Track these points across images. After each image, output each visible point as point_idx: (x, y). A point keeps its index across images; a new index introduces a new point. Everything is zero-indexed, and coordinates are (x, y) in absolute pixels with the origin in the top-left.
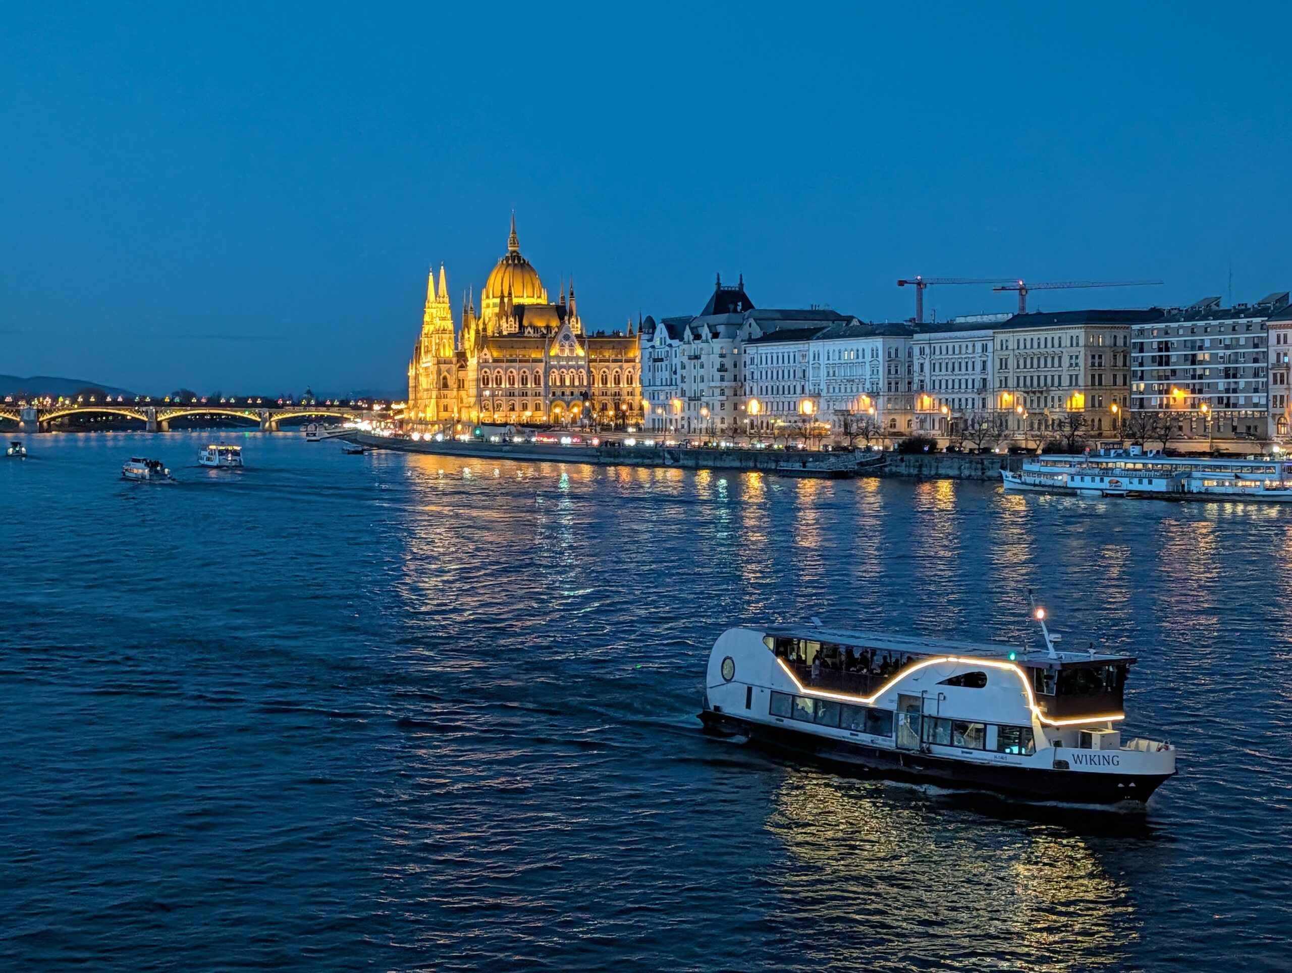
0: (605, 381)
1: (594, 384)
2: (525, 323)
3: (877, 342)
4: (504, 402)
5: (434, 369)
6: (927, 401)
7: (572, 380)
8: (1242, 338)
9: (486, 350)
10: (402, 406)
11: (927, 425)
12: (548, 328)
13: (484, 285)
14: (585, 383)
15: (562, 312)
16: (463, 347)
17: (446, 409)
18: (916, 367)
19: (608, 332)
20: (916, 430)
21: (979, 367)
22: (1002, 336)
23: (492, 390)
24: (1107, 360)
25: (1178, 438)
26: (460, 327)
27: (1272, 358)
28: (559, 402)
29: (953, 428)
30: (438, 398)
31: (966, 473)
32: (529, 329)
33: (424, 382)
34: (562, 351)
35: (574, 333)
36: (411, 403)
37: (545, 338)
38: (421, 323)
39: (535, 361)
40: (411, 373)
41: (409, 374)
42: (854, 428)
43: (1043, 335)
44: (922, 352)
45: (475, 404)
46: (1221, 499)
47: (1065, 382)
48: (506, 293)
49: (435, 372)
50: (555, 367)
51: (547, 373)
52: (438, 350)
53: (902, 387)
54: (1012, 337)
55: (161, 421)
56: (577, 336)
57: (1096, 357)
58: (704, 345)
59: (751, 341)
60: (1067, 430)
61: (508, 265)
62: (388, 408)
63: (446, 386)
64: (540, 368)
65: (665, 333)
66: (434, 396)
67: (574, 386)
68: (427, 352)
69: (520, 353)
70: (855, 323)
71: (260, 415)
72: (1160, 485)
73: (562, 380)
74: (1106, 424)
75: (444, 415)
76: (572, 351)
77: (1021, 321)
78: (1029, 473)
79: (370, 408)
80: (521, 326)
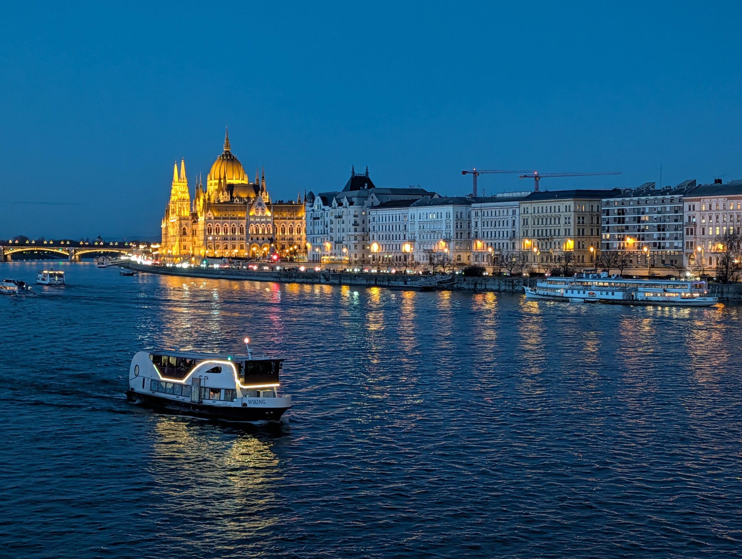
0: (283, 231)
1: (276, 233)
2: (234, 195)
3: (450, 209)
4: (221, 243)
5: (178, 223)
6: (479, 244)
7: (263, 231)
8: (668, 207)
9: (210, 212)
10: (158, 246)
11: (480, 259)
12: (248, 198)
13: (209, 172)
14: (271, 232)
15: (257, 189)
16: (196, 210)
17: (185, 248)
18: (473, 224)
19: (285, 201)
20: (473, 262)
21: (510, 224)
22: (525, 205)
23: (214, 236)
24: (587, 220)
25: (629, 268)
26: (194, 197)
27: (686, 220)
28: (255, 244)
29: (496, 261)
30: (180, 241)
31: (503, 288)
32: (237, 199)
33: (172, 231)
34: (257, 212)
35: (265, 202)
36: (163, 244)
37: (246, 205)
38: (170, 194)
39: (240, 218)
40: (163, 226)
41: (162, 226)
42: (435, 261)
43: (549, 205)
44: (476, 214)
45: (203, 245)
46: (655, 304)
47: (562, 233)
48: (222, 177)
49: (178, 225)
50: (252, 222)
51: (248, 226)
52: (180, 212)
53: (465, 236)
54: (530, 206)
55: (7, 255)
56: (267, 204)
57: (580, 218)
58: (345, 210)
59: (373, 207)
60: (563, 262)
61: (223, 160)
62: (149, 247)
63: (185, 234)
64: (244, 223)
65: (321, 202)
66: (178, 240)
67: (264, 234)
68: (173, 212)
69: (230, 214)
70: (436, 196)
71: (68, 251)
72: (619, 296)
73: (257, 230)
74: (587, 259)
75: (183, 252)
76: (263, 212)
77: (536, 196)
78: (541, 288)
79: (138, 247)
80: (232, 197)
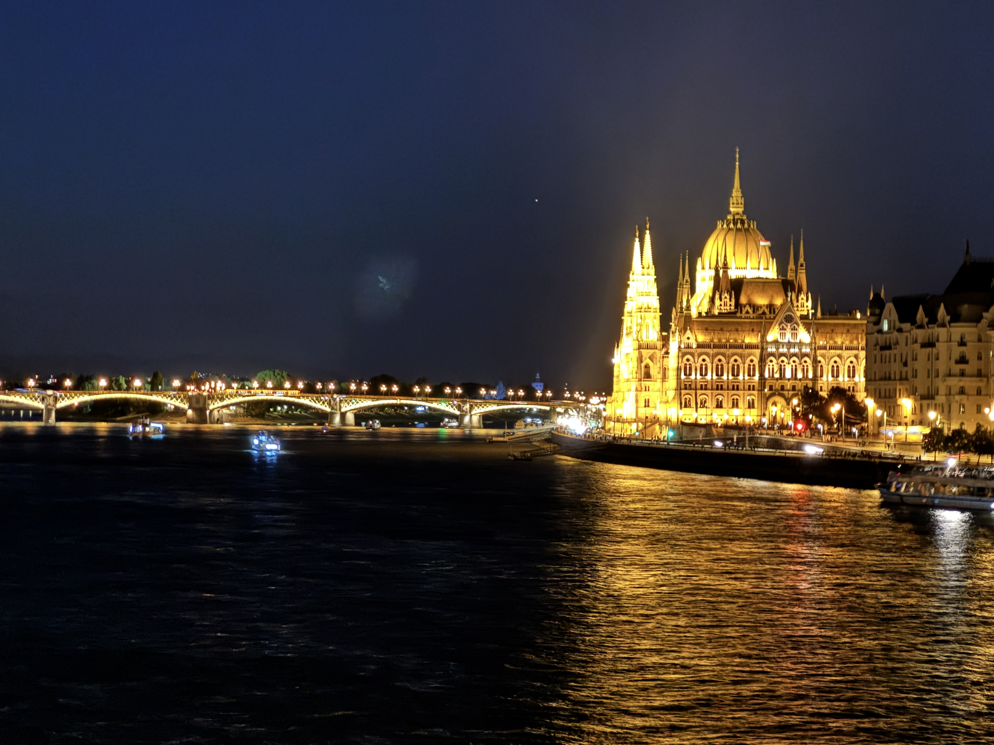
0: (836, 373)
1: (822, 376)
2: (743, 300)
4: (709, 397)
5: (635, 355)
7: (794, 372)
9: (688, 333)
12: (771, 307)
14: (810, 375)
28: (777, 399)
30: (639, 390)
32: (748, 308)
34: (783, 335)
35: (798, 314)
39: (750, 346)
41: (614, 361)
45: (674, 398)
48: (721, 264)
49: (635, 360)
50: (772, 354)
51: (762, 361)
52: (639, 332)
55: (346, 412)
56: (803, 317)
58: (941, 330)
61: (729, 230)
63: (648, 376)
64: (755, 356)
65: (895, 315)
66: (634, 389)
67: (796, 379)
68: (629, 334)
69: (732, 338)
73: (782, 371)
75: (643, 413)
76: (795, 335)
80: (738, 304)
